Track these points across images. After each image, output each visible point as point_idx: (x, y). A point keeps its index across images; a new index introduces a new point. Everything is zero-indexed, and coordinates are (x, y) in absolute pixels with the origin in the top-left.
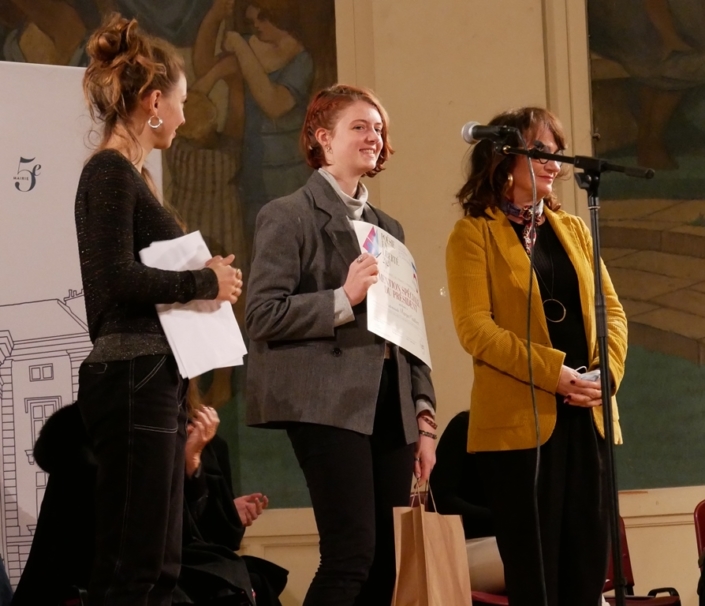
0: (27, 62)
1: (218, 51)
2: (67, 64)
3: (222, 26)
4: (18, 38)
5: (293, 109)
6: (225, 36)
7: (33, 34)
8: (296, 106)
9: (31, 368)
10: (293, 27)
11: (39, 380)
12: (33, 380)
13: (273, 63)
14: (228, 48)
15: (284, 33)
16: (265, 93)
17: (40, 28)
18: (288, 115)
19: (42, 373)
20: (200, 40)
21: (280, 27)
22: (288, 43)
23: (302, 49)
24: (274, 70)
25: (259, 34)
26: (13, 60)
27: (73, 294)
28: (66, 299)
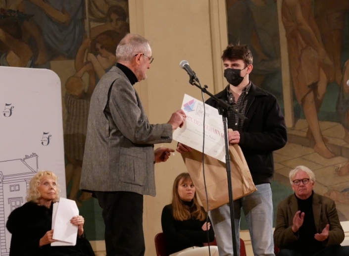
0: (9, 66)
1: (85, 61)
2: (25, 67)
3: (86, 51)
4: (6, 56)
6: (87, 55)
7: (12, 55)
11: (14, 191)
12: (11, 191)
13: (106, 65)
14: (89, 60)
15: (110, 54)
17: (15, 53)
19: (15, 188)
20: (78, 56)
21: (109, 51)
22: (112, 57)
24: (106, 68)
25: (101, 54)
26: (4, 65)
27: (27, 157)
28: (24, 159)
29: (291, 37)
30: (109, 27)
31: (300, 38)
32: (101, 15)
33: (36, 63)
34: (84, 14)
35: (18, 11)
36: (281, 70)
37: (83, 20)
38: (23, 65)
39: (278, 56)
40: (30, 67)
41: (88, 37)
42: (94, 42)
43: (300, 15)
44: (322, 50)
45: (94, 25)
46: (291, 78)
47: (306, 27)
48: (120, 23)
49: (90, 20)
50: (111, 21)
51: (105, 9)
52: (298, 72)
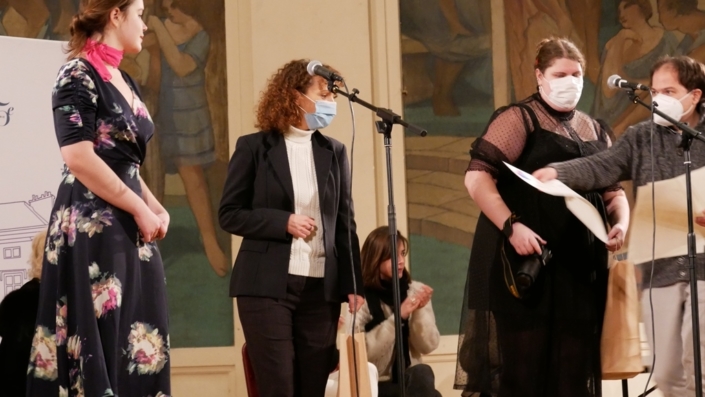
2: (36, 37)
5: (195, 71)
6: (147, 20)
7: (12, 14)
8: (198, 68)
9: (5, 249)
10: (195, 13)
11: (10, 258)
12: (6, 258)
13: (181, 38)
15: (189, 18)
16: (175, 58)
17: (17, 11)
18: (191, 74)
19: (13, 253)
21: (186, 13)
22: (192, 24)
23: (201, 29)
24: (181, 42)
25: (171, 18)
27: (35, 198)
28: (30, 202)
33: (55, 30)
36: (491, 53)
38: (32, 33)
39: (486, 28)
40: (45, 38)
44: (565, 20)
46: (509, 68)
52: (522, 59)
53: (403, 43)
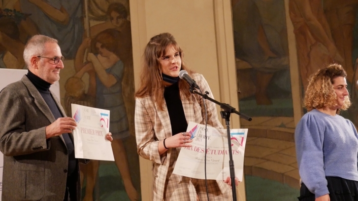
1: (85, 61)
3: (86, 51)
4: (2, 57)
5: (116, 84)
6: (87, 55)
7: (9, 55)
8: (117, 82)
10: (115, 51)
13: (107, 65)
14: (89, 59)
15: (112, 53)
16: (104, 77)
17: (12, 53)
18: (113, 86)
20: (78, 56)
21: (110, 51)
22: (113, 57)
23: (119, 59)
24: (107, 68)
25: (101, 54)
29: (300, 33)
30: (110, 25)
31: (309, 34)
32: (101, 13)
34: (83, 12)
35: (15, 10)
36: (289, 67)
37: (82, 18)
38: (21, 66)
39: (286, 53)
41: (88, 36)
42: (94, 41)
43: (308, 10)
44: (332, 46)
45: (93, 23)
46: (300, 76)
47: (315, 22)
48: (121, 21)
49: (90, 19)
50: (112, 19)
51: (106, 7)
52: (307, 70)
53: (236, 62)
